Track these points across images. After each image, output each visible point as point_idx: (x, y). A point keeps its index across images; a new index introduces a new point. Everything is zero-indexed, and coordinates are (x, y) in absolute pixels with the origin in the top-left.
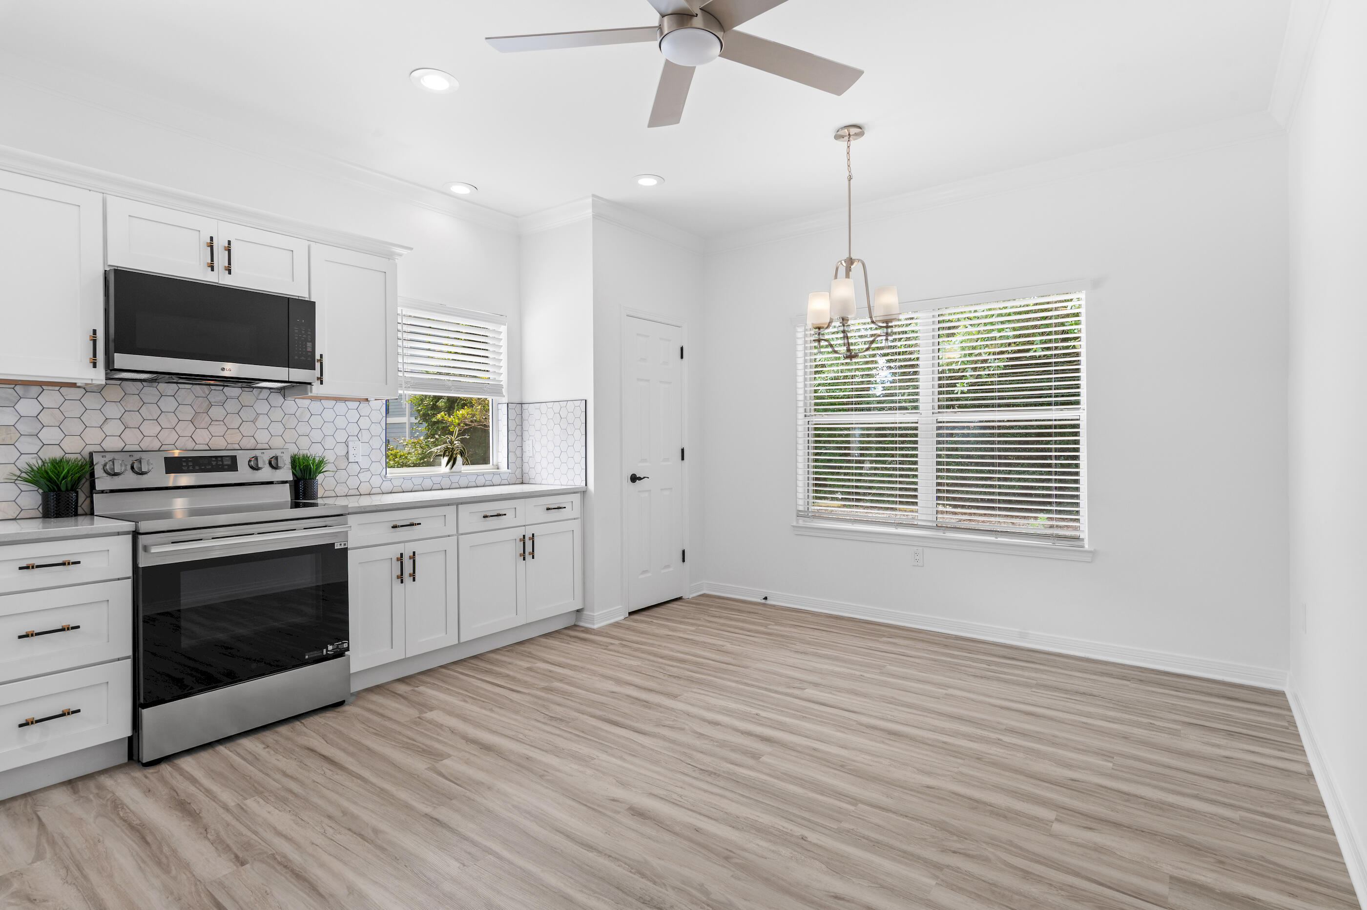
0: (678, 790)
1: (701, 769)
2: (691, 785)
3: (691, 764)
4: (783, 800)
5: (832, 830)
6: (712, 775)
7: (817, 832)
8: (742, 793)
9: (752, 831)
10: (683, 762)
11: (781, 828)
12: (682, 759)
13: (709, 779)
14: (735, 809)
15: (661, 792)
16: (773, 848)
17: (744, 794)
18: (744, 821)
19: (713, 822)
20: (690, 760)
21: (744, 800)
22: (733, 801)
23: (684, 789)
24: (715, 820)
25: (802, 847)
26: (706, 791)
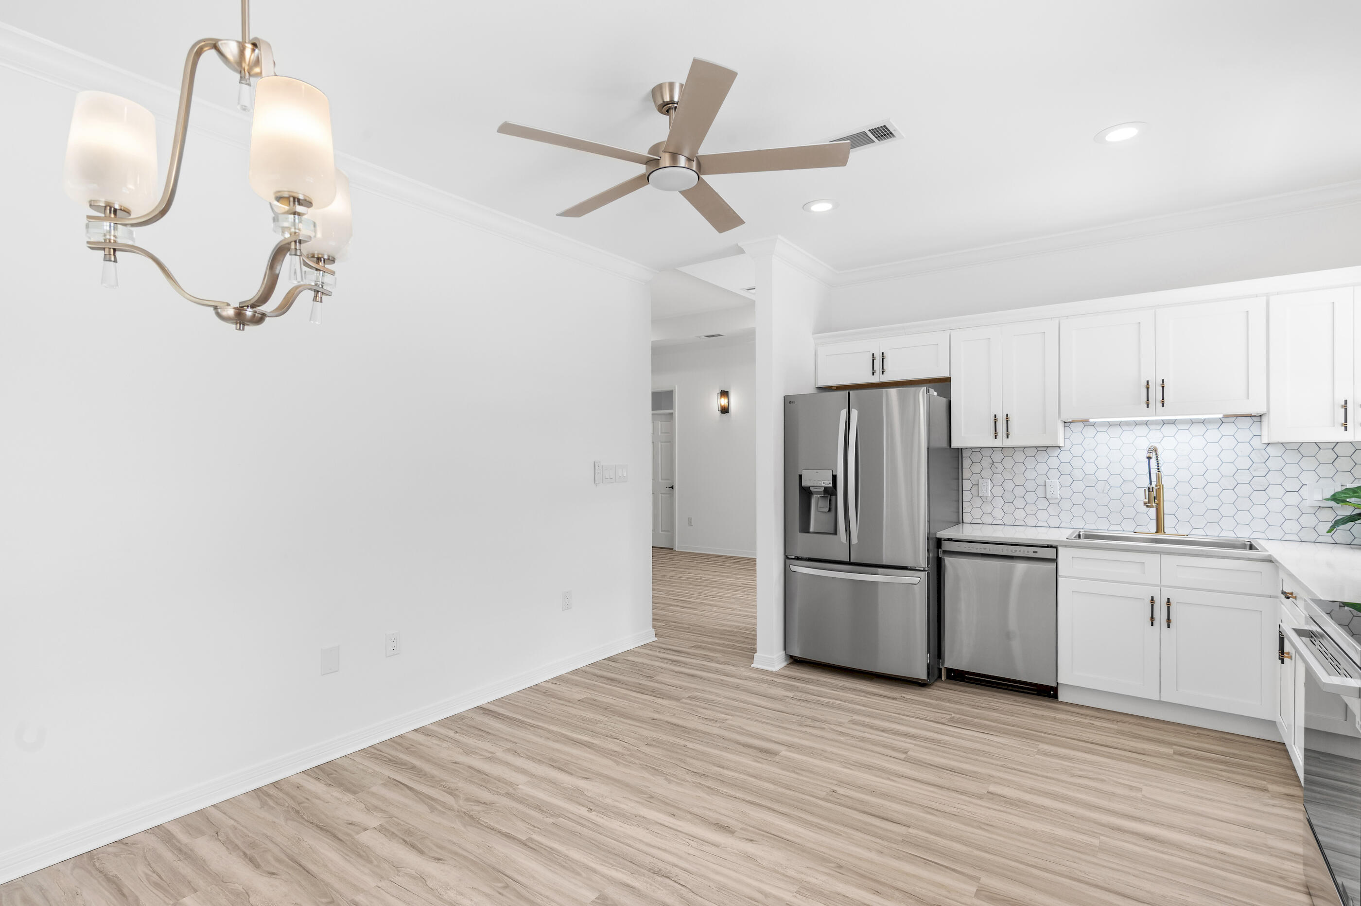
0: (692, 851)
1: (668, 878)
2: (681, 857)
3: (680, 887)
4: (593, 842)
5: (564, 817)
6: (657, 870)
7: (577, 814)
8: (630, 848)
9: (629, 814)
10: (690, 890)
11: (605, 817)
12: (692, 894)
13: (661, 865)
14: (640, 833)
15: (706, 848)
16: (617, 804)
17: (627, 847)
18: (633, 823)
19: (659, 821)
20: (682, 892)
21: (629, 842)
22: (640, 840)
23: (686, 853)
24: (658, 823)
25: (594, 804)
26: (665, 850)
